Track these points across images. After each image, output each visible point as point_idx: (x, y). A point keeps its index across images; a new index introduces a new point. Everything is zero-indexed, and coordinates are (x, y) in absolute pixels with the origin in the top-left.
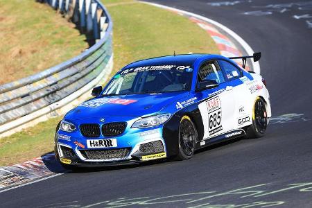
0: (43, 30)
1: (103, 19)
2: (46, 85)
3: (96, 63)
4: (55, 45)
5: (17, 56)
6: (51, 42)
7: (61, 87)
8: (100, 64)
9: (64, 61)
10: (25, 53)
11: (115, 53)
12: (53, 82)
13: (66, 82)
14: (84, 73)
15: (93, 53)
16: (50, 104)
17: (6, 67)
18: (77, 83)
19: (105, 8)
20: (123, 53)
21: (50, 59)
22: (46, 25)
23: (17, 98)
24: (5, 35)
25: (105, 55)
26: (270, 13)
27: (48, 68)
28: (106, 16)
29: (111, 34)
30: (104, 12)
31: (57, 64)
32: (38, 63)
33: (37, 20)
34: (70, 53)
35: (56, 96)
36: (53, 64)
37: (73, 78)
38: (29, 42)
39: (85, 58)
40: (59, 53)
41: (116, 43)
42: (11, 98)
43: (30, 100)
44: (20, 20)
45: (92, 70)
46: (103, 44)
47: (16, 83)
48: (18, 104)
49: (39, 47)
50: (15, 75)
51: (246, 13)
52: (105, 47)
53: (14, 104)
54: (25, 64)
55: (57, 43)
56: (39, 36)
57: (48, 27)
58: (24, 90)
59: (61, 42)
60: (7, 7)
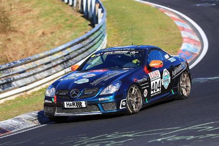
0: (58, 18)
1: (100, 11)
2: (62, 55)
3: (96, 41)
4: (67, 28)
5: (41, 36)
6: (64, 26)
7: (72, 57)
8: (99, 41)
9: (73, 39)
10: (46, 34)
11: (108, 33)
12: (67, 53)
13: (76, 54)
14: (87, 47)
15: (93, 34)
16: (65, 68)
17: (33, 44)
18: (83, 54)
19: (101, 3)
20: (113, 33)
21: (64, 38)
22: (60, 14)
23: (42, 65)
24: (32, 22)
25: (101, 35)
26: (214, 5)
27: (63, 44)
28: (102, 8)
29: (106, 20)
30: (100, 5)
31: (69, 41)
32: (56, 41)
33: (54, 11)
34: (78, 33)
35: (69, 63)
36: (65, 41)
37: (80, 51)
38: (49, 26)
39: (88, 37)
40: (70, 34)
41: (108, 26)
42: (38, 64)
43: (51, 66)
44: (42, 11)
45: (93, 46)
46: (100, 28)
47: (42, 55)
48: (43, 69)
49: (56, 30)
50: (40, 49)
51: (198, 5)
52: (101, 30)
53: (40, 69)
54: (46, 42)
55: (68, 27)
56: (56, 23)
57: (61, 16)
58: (47, 60)
59: (70, 26)
60: (33, 2)
